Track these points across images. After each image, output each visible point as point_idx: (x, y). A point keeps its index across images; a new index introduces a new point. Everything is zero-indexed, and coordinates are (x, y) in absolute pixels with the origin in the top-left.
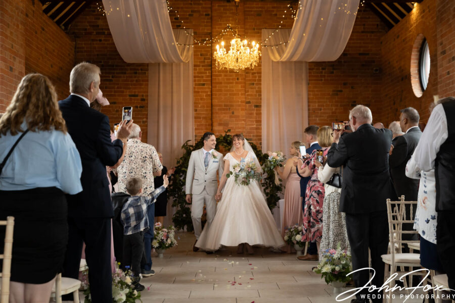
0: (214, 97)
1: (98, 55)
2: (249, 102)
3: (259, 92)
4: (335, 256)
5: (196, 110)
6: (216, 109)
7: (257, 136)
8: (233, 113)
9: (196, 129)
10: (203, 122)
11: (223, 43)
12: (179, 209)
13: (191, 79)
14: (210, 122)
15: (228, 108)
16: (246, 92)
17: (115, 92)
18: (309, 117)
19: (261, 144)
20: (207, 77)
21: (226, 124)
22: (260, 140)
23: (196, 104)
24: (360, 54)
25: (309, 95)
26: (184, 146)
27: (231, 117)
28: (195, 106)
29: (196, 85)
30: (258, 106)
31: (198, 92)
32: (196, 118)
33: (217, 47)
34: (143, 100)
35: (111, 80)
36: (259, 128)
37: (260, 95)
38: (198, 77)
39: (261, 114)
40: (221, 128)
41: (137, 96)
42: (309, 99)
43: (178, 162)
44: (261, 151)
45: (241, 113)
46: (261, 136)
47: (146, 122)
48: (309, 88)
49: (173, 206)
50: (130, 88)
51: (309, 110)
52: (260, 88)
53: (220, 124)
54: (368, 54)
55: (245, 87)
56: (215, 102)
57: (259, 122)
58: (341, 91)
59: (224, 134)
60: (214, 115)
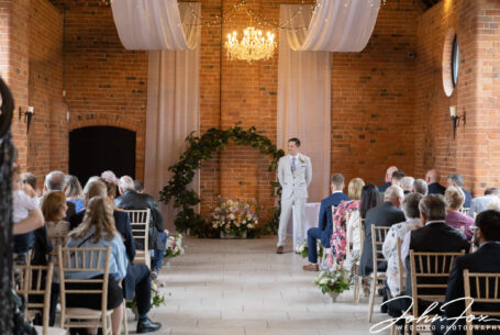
0: (223, 82)
1: (90, 30)
2: (264, 89)
3: (275, 76)
4: (332, 270)
5: (202, 97)
6: (225, 96)
7: (272, 128)
8: (245, 101)
9: (202, 119)
10: (210, 110)
11: (235, 33)
12: (182, 210)
13: (197, 60)
14: (218, 111)
15: (239, 95)
16: (260, 76)
17: (109, 73)
18: (332, 107)
19: (276, 137)
20: (217, 58)
21: (236, 114)
22: (275, 132)
23: (202, 89)
24: (393, 36)
25: (332, 81)
26: (187, 138)
27: (242, 105)
28: (202, 92)
29: (203, 67)
30: (274, 94)
31: (205, 76)
32: (202, 105)
33: (229, 36)
34: (142, 83)
35: (104, 60)
36: (274, 119)
37: (276, 81)
38: (206, 58)
39: (276, 102)
40: (231, 118)
41: (134, 78)
42: (332, 86)
43: (181, 157)
44: (275, 146)
45: (255, 102)
46: (275, 128)
47: (145, 109)
48: (332, 73)
49: (175, 207)
50: (126, 70)
51: (332, 98)
52: (276, 73)
53: (230, 114)
54: (401, 36)
55: (259, 71)
56: (225, 88)
57: (274, 111)
58: (369, 78)
59: (233, 126)
60: (223, 103)
